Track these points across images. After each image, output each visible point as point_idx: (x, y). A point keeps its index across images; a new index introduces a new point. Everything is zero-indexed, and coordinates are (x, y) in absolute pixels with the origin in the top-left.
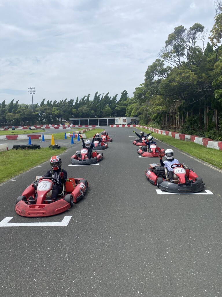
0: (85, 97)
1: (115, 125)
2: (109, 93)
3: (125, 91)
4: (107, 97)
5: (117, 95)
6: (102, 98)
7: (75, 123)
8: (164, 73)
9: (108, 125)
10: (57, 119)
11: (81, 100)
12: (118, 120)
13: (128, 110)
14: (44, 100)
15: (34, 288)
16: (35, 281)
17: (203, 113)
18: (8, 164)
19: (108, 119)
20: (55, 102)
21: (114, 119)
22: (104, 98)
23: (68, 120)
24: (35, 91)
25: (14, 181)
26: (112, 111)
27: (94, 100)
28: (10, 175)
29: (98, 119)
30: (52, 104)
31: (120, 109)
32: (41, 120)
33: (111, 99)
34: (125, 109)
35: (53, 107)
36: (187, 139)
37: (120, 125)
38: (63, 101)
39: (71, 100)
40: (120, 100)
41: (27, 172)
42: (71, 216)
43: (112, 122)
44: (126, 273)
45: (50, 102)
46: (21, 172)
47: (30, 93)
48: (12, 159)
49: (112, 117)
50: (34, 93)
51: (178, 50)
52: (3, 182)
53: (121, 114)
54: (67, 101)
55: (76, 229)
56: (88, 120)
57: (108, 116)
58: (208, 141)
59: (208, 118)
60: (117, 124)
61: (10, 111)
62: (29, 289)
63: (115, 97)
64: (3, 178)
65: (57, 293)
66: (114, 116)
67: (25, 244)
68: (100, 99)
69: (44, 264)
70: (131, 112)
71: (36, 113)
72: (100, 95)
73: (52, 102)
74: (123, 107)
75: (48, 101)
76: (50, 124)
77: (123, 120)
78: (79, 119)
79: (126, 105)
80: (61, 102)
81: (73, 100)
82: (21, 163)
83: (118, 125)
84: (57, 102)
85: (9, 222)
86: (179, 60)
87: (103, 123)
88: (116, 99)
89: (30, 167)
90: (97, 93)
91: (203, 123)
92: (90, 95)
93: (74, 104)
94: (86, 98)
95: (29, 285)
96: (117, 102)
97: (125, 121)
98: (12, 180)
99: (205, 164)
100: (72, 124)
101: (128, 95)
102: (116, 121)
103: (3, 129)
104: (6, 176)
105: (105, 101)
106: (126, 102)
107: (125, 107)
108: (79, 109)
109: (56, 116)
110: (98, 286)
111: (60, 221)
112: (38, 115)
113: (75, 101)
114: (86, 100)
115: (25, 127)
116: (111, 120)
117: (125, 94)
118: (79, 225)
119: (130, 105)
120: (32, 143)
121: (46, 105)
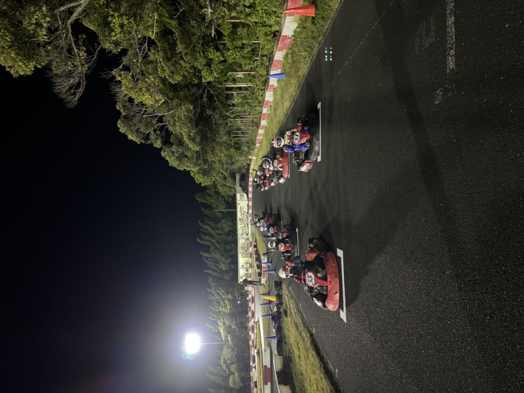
1: (248, 211)
10: (239, 302)
12: (240, 207)
13: (225, 192)
17: (231, 89)
26: (226, 216)
31: (224, 204)
34: (223, 197)
42: (337, 248)
53: (231, 202)
58: (270, 84)
59: (239, 82)
60: (246, 208)
66: (235, 213)
70: (228, 186)
71: (229, 338)
77: (240, 199)
83: (249, 207)
85: (343, 311)
91: (246, 89)
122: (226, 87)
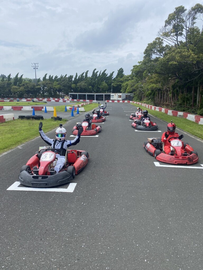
0: (83, 73)
1: (111, 100)
2: (106, 70)
3: (121, 68)
4: (104, 74)
5: (114, 72)
6: (99, 75)
7: (74, 97)
8: (162, 52)
9: (104, 100)
10: (58, 93)
11: (80, 76)
12: (113, 96)
13: (123, 86)
14: (46, 75)
15: (46, 250)
16: (46, 243)
17: (196, 92)
18: (14, 132)
19: (105, 95)
20: (56, 77)
21: (110, 95)
22: (102, 75)
23: (67, 94)
24: (38, 66)
25: (21, 148)
26: (109, 87)
27: (92, 76)
28: (18, 142)
29: (95, 94)
30: (53, 79)
31: (116, 85)
32: (43, 93)
33: (108, 76)
34: (120, 85)
35: (54, 81)
36: (180, 115)
37: (116, 100)
38: (64, 77)
39: (71, 76)
40: (117, 77)
41: (33, 140)
42: (76, 183)
43: (108, 97)
44: (132, 241)
45: (51, 76)
46: (27, 140)
47: (34, 68)
48: (18, 128)
49: (108, 93)
50: (37, 68)
51: (177, 30)
52: (12, 149)
53: (117, 90)
54: (67, 76)
55: (82, 196)
56: (86, 95)
57: (105, 92)
58: (201, 118)
59: (201, 96)
60: (113, 99)
61: (15, 84)
62: (41, 251)
63: (112, 74)
64: (11, 145)
65: (68, 257)
66: (110, 92)
67: (35, 208)
68: (98, 75)
69: (54, 228)
70: (126, 89)
71: (39, 87)
72: (97, 72)
73: (54, 77)
74: (118, 83)
75: (50, 76)
76: (51, 98)
77: (118, 96)
78: (78, 94)
79: (122, 82)
80: (62, 77)
81: (73, 76)
82: (27, 132)
83: (113, 101)
84: (58, 77)
85: (19, 186)
86: (177, 39)
87: (99, 98)
88: (113, 76)
89: (35, 136)
90: (95, 69)
91: (195, 101)
92: (88, 71)
93: (73, 79)
94: (84, 75)
95: (41, 247)
96: (113, 79)
97: (120, 97)
98: (19, 147)
99: (198, 140)
100: (71, 98)
101: (124, 73)
102: (111, 97)
103: (9, 101)
104: (14, 143)
105: (102, 77)
106: (121, 79)
107: (121, 83)
108: (78, 84)
109: (56, 90)
110: (106, 252)
111: (67, 188)
112: (40, 89)
113: (74, 77)
114: (85, 76)
115: (28, 99)
116: (107, 96)
117: (121, 72)
118: (84, 192)
119: (125, 82)
120: (36, 114)
121: (48, 80)
122: (197, 88)
